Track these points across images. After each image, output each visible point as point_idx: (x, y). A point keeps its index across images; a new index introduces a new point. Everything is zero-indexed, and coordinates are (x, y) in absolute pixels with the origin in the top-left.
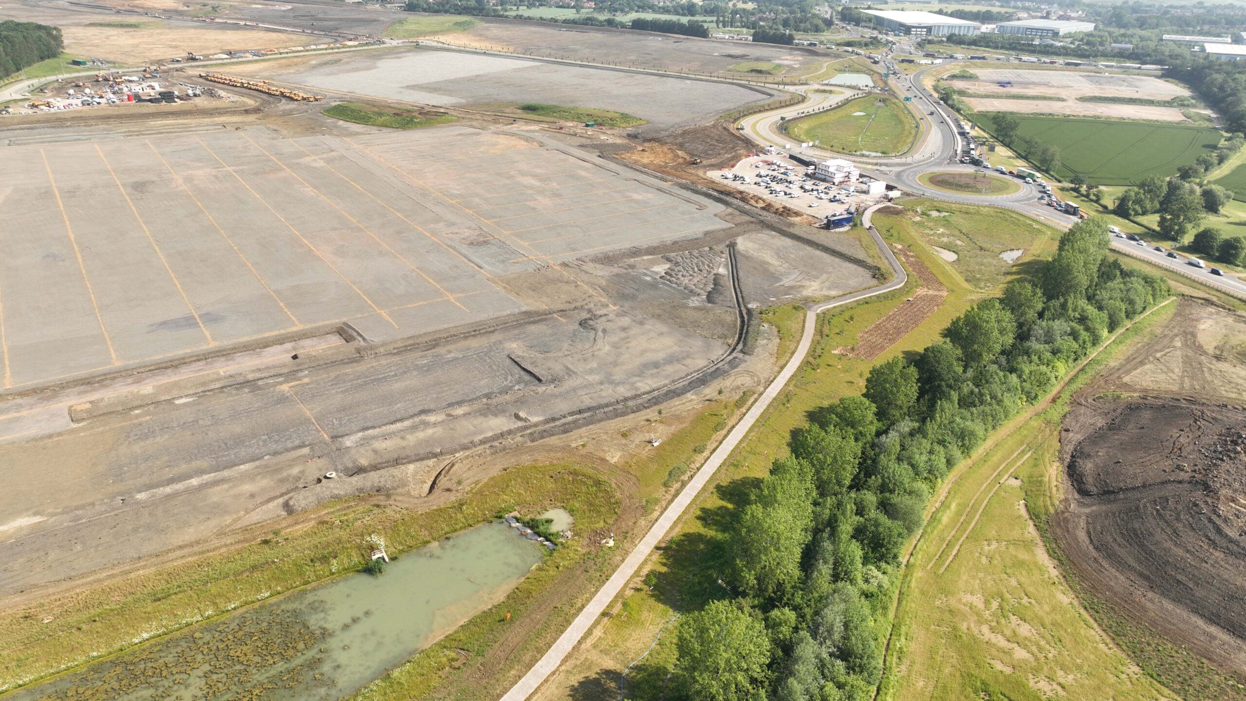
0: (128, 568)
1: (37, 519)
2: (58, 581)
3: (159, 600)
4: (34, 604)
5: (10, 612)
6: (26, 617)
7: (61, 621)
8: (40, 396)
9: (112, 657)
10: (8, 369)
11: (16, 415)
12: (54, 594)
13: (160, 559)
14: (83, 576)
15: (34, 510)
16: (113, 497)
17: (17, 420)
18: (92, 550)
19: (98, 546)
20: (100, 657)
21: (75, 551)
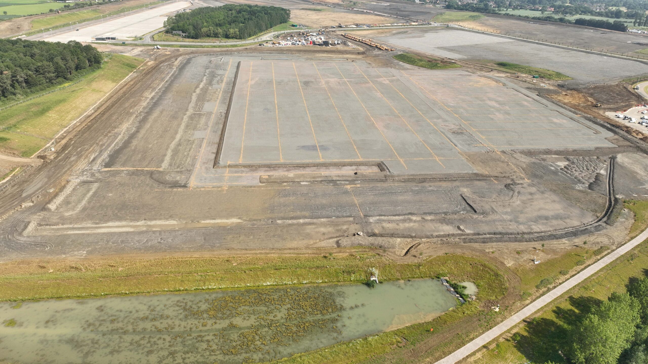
0: (268, 252)
1: (239, 221)
2: (242, 249)
3: (277, 269)
4: (231, 256)
5: (223, 256)
6: (228, 261)
7: (239, 266)
8: (251, 169)
9: (254, 288)
10: (242, 154)
11: (240, 175)
12: (239, 254)
13: (281, 251)
14: (251, 250)
15: (239, 217)
16: (268, 219)
17: (241, 177)
18: (256, 240)
19: (259, 238)
20: (250, 287)
21: (250, 238)
